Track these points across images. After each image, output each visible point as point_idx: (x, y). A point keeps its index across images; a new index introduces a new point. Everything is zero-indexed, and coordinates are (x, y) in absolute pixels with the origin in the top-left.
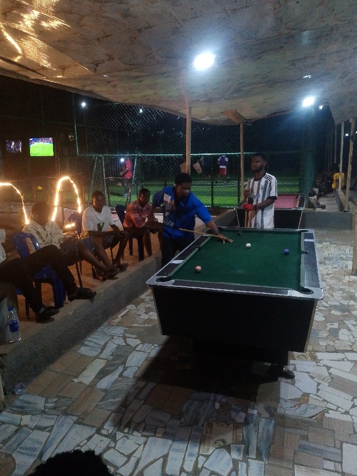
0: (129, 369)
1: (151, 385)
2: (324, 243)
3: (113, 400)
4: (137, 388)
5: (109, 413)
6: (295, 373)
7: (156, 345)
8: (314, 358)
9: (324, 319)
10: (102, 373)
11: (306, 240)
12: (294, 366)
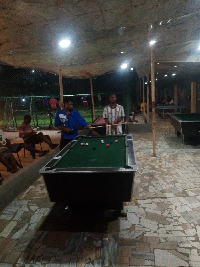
0: (32, 225)
1: (46, 233)
2: (138, 141)
3: (23, 245)
4: (37, 236)
5: (20, 253)
6: (127, 213)
7: (48, 208)
8: (137, 204)
9: (140, 182)
10: (15, 229)
11: (128, 140)
12: (126, 210)
